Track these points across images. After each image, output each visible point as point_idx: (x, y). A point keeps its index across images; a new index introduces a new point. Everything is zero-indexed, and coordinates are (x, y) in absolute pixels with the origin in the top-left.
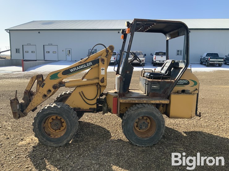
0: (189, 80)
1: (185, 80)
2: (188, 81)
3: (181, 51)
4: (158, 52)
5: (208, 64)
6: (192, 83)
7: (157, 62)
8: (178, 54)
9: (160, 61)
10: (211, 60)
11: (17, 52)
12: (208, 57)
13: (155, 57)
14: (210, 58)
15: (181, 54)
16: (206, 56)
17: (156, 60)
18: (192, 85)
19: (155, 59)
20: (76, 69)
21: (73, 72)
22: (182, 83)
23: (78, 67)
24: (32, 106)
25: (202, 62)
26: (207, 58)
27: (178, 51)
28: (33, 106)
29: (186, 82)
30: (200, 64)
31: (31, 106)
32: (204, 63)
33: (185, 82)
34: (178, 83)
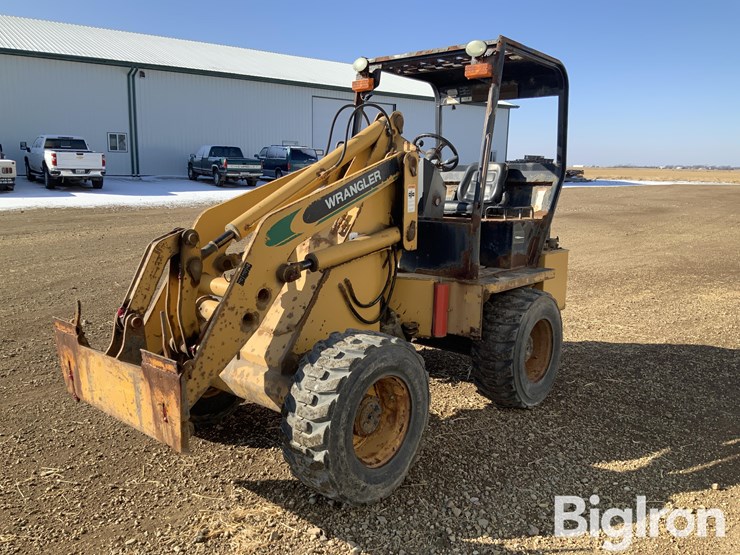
3: (122, 138)
4: (56, 137)
5: (223, 179)
7: (64, 174)
8: (114, 148)
9: (74, 171)
10: (229, 166)
12: (218, 159)
13: (54, 156)
14: (228, 162)
15: (122, 148)
16: (210, 155)
17: (58, 167)
19: (55, 163)
20: (341, 197)
21: (333, 208)
23: (346, 190)
24: (203, 374)
25: (194, 172)
26: (216, 162)
27: (113, 137)
28: (206, 375)
30: (191, 179)
31: (199, 378)
32: (201, 177)
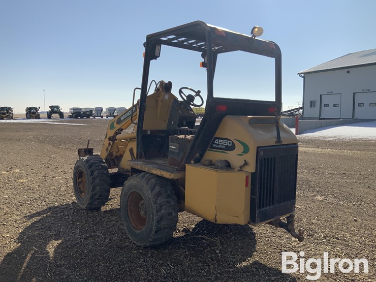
0: (234, 141)
1: (228, 140)
2: (232, 142)
6: (239, 148)
11: (311, 106)
18: (240, 153)
20: (124, 117)
22: (223, 145)
23: (126, 114)
29: (230, 143)
33: (227, 144)
34: (214, 145)
